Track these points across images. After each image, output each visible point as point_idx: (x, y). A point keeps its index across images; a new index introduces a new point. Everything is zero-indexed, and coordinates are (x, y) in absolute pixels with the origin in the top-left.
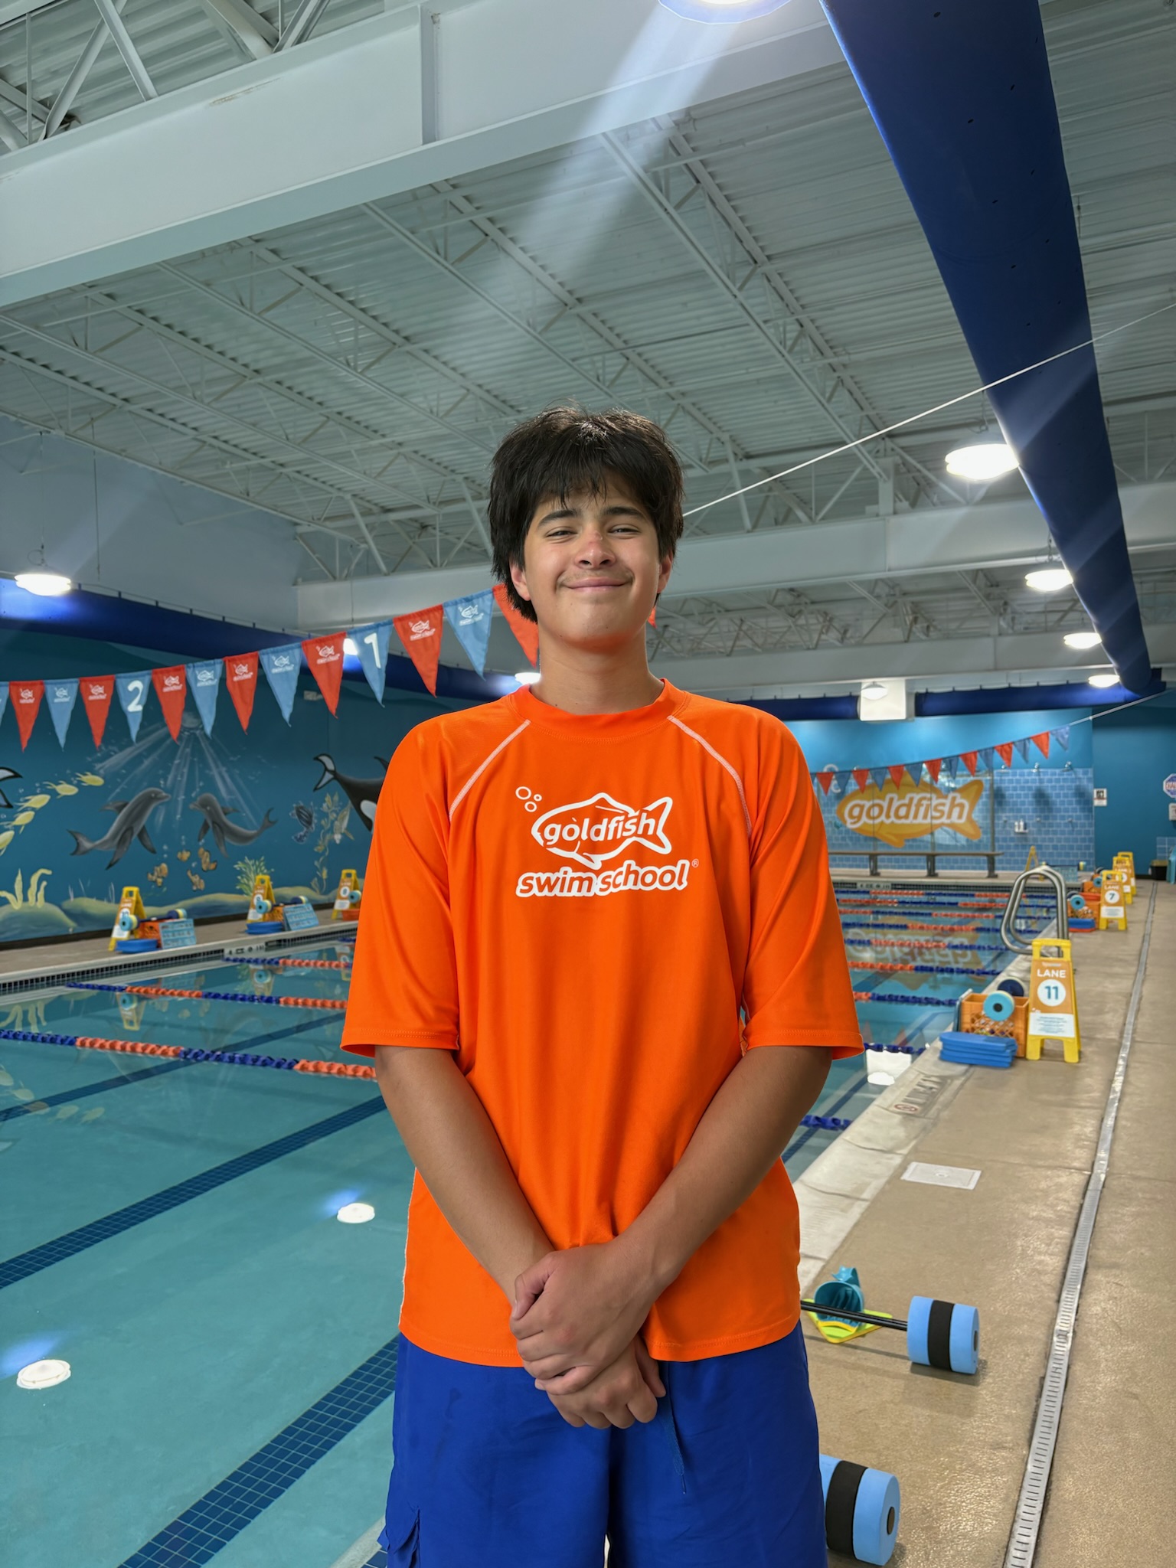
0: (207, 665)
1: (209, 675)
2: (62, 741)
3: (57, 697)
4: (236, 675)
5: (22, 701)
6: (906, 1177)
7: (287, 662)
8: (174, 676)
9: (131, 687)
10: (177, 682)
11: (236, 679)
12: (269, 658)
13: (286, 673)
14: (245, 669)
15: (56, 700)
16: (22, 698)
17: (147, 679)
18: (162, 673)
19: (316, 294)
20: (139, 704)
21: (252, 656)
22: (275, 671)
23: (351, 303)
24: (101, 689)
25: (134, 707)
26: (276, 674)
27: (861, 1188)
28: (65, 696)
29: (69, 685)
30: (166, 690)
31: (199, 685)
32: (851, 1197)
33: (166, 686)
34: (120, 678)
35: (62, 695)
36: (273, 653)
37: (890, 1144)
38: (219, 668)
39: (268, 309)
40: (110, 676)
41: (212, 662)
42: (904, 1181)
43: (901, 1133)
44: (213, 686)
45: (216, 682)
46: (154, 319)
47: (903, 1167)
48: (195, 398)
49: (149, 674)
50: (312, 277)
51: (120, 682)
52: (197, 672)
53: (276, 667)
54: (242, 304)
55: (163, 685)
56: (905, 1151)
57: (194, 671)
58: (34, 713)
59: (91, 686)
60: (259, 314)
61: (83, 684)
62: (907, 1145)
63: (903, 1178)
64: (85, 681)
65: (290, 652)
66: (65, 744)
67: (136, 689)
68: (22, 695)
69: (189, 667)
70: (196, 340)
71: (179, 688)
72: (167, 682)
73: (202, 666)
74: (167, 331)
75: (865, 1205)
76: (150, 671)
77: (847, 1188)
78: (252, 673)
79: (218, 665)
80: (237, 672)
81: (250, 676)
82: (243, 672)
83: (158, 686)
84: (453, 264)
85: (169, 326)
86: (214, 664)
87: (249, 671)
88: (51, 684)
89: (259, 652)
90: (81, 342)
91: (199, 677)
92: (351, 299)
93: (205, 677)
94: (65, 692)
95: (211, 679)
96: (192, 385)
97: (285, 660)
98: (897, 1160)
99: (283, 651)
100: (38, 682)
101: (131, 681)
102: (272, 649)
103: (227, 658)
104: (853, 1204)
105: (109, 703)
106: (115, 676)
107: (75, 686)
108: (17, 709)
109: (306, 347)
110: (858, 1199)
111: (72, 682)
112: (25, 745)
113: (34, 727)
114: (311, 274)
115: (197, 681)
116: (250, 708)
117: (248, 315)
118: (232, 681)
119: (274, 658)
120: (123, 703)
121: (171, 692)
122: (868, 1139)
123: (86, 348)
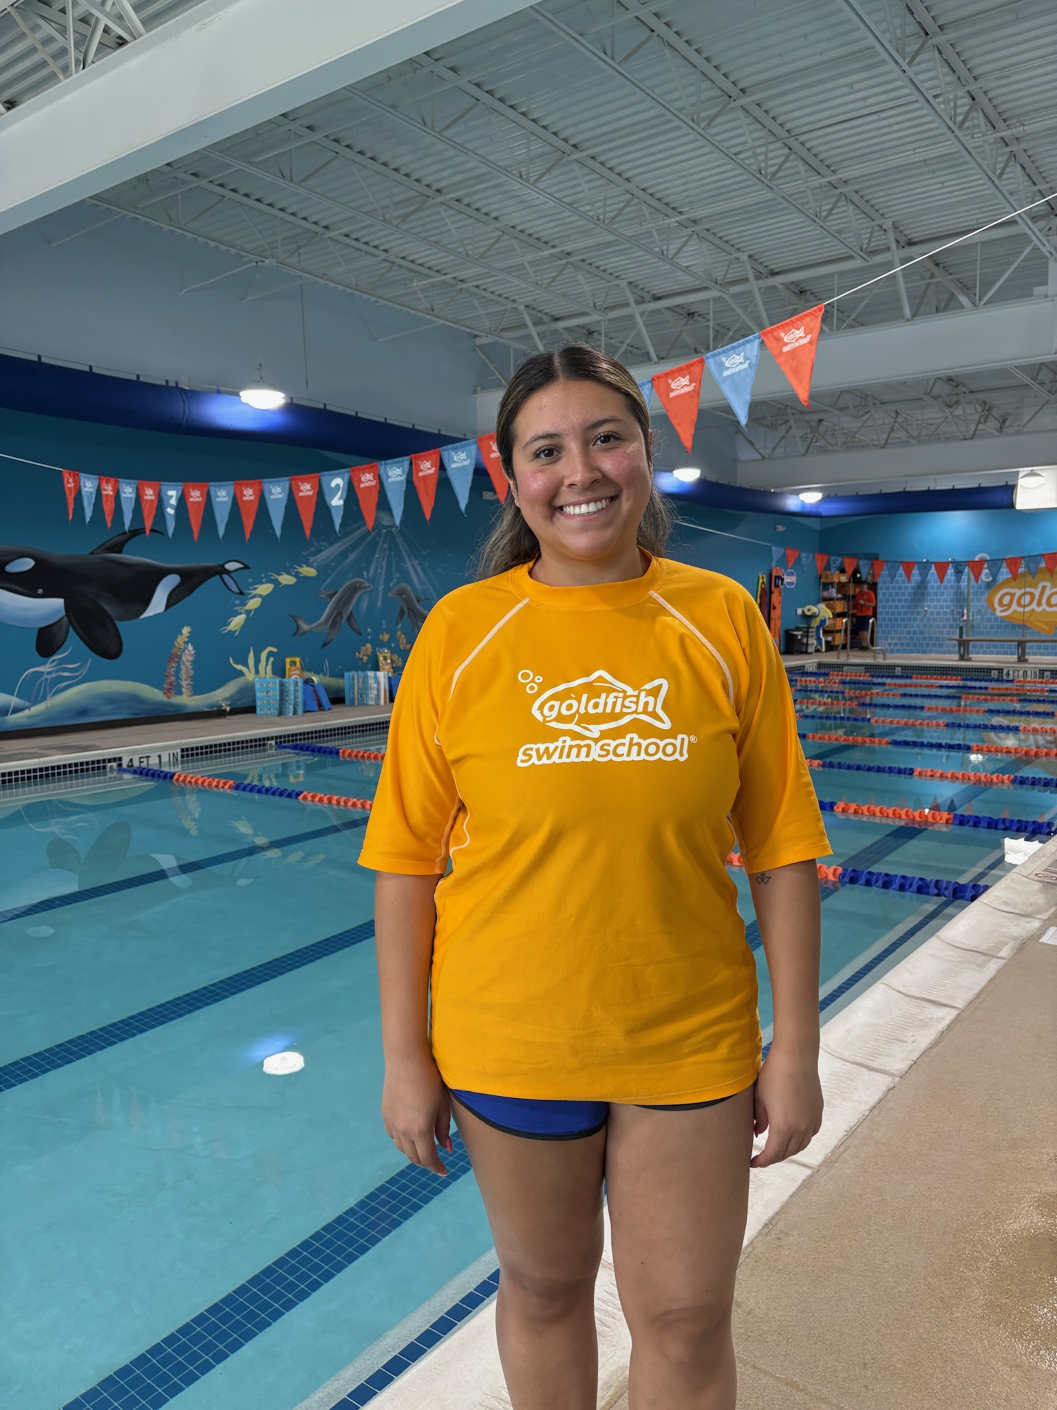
0: (396, 462)
1: (399, 471)
2: (278, 533)
3: (272, 494)
4: (422, 471)
5: (245, 499)
6: (1044, 939)
7: (464, 458)
8: (369, 474)
9: (333, 484)
10: (371, 478)
11: (421, 474)
12: (449, 454)
13: (464, 467)
14: (428, 464)
15: (272, 497)
16: (245, 496)
17: (347, 476)
18: (359, 470)
19: (492, 108)
20: (340, 499)
21: (434, 453)
22: (454, 466)
23: (523, 114)
24: (308, 486)
25: (337, 502)
26: (455, 468)
27: (999, 946)
28: (279, 493)
29: (282, 483)
30: (362, 486)
31: (390, 480)
32: (988, 955)
33: (363, 482)
34: (324, 475)
35: (277, 492)
36: (453, 449)
37: (1030, 909)
38: (406, 464)
39: (448, 127)
40: (316, 474)
41: (401, 459)
42: (1043, 943)
43: (1040, 900)
44: (401, 481)
45: (404, 478)
46: (348, 146)
47: (1041, 932)
48: (385, 220)
49: (347, 472)
50: (487, 92)
51: (324, 480)
52: (388, 469)
53: (456, 462)
54: (425, 124)
55: (360, 482)
56: (1045, 916)
57: (385, 468)
58: (254, 508)
59: (300, 483)
60: (440, 132)
61: (294, 482)
62: (1047, 910)
63: (1041, 941)
64: (295, 479)
65: (468, 447)
66: (281, 536)
67: (338, 486)
68: (245, 493)
69: (381, 465)
70: (384, 164)
71: (373, 483)
72: (363, 479)
73: (392, 464)
74: (359, 158)
75: (1000, 963)
76: (349, 469)
77: (983, 947)
78: (434, 469)
79: (406, 461)
80: (422, 467)
81: (432, 471)
82: (427, 468)
83: (355, 483)
84: (619, 64)
85: (361, 153)
86: (403, 461)
87: (432, 466)
88: (268, 482)
89: (441, 449)
90: (287, 174)
91: (389, 474)
92: (524, 110)
93: (395, 473)
94: (279, 490)
95: (399, 475)
96: (382, 208)
97: (463, 456)
98: (1035, 924)
99: (462, 447)
100: (257, 481)
101: (333, 479)
102: (451, 446)
103: (413, 455)
104: (989, 961)
105: (315, 500)
106: (320, 474)
107: (287, 484)
108: (241, 506)
109: (482, 162)
110: (995, 957)
111: (284, 481)
112: (248, 536)
113: (255, 521)
114: (486, 89)
115: (388, 477)
116: (433, 502)
117: (430, 134)
118: (418, 477)
119: (453, 454)
120: (327, 498)
121: (366, 488)
122: (1006, 904)
123: (291, 180)
